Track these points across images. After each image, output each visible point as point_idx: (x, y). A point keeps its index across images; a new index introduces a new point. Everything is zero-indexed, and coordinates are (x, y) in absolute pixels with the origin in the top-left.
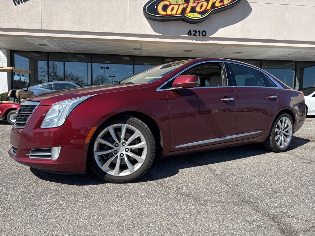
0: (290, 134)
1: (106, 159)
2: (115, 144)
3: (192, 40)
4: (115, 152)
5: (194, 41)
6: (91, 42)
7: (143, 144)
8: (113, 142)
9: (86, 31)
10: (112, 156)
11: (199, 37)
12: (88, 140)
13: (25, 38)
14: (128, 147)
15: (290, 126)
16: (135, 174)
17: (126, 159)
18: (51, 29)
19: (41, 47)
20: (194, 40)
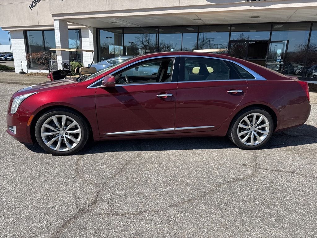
0: (267, 132)
1: (51, 138)
2: (58, 129)
3: (251, 6)
4: (58, 134)
5: (253, 8)
6: (150, 18)
7: (79, 131)
8: (56, 127)
9: (142, 8)
10: (55, 136)
11: (259, 1)
12: (29, 124)
13: (98, 19)
14: (67, 132)
15: (267, 123)
16: (72, 150)
17: (65, 140)
18: (114, 10)
19: (114, 24)
20: (253, 6)
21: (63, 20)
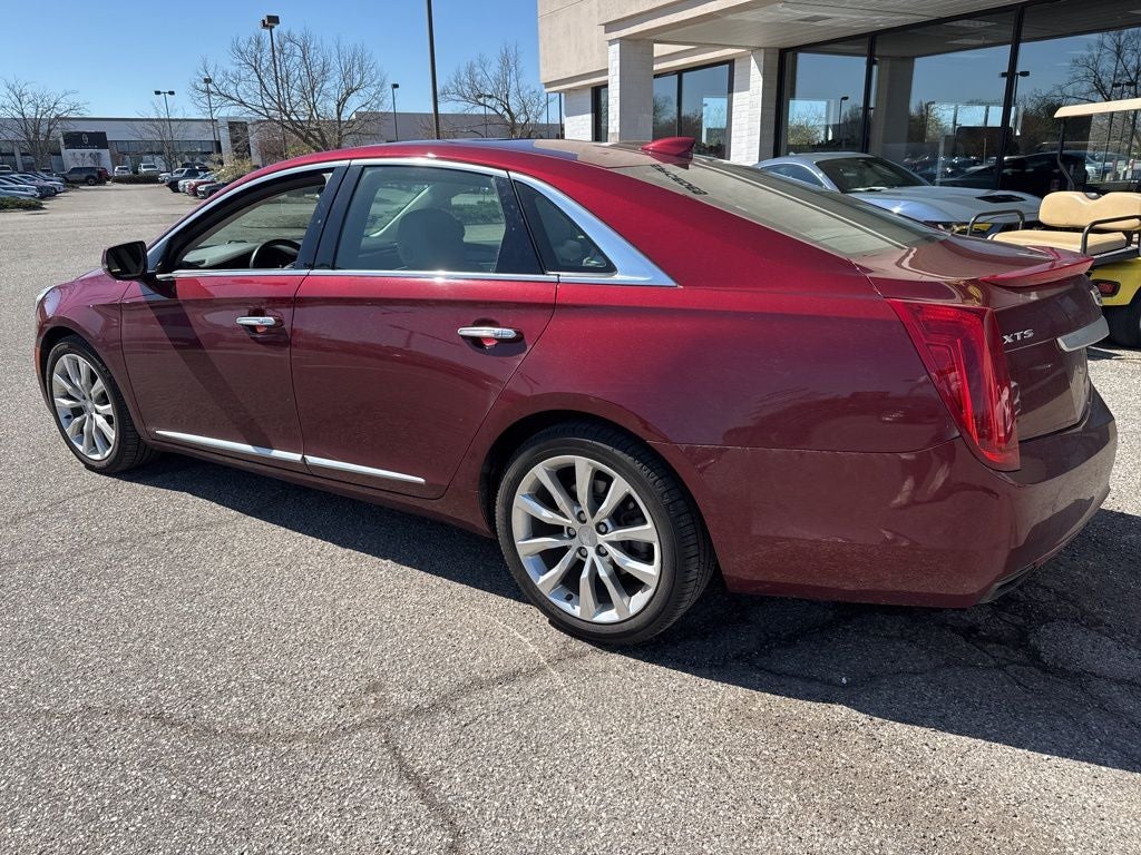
7: (109, 407)
14: (96, 406)
21: (637, 40)
